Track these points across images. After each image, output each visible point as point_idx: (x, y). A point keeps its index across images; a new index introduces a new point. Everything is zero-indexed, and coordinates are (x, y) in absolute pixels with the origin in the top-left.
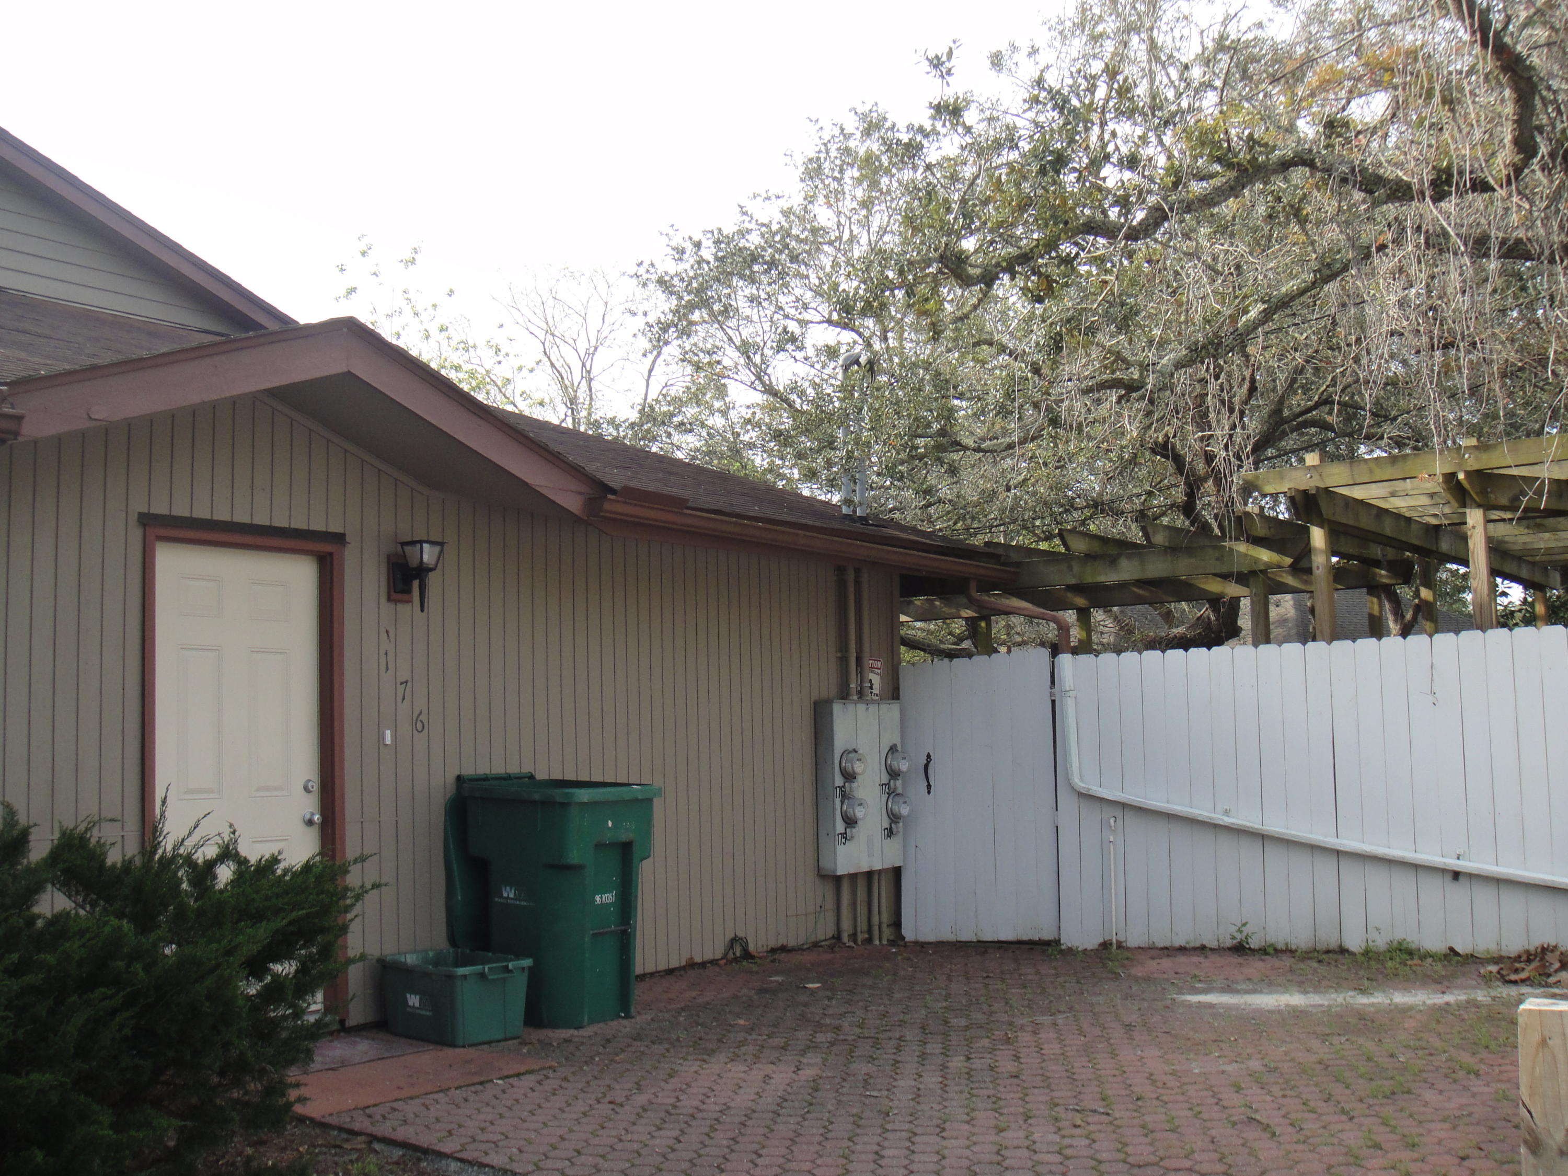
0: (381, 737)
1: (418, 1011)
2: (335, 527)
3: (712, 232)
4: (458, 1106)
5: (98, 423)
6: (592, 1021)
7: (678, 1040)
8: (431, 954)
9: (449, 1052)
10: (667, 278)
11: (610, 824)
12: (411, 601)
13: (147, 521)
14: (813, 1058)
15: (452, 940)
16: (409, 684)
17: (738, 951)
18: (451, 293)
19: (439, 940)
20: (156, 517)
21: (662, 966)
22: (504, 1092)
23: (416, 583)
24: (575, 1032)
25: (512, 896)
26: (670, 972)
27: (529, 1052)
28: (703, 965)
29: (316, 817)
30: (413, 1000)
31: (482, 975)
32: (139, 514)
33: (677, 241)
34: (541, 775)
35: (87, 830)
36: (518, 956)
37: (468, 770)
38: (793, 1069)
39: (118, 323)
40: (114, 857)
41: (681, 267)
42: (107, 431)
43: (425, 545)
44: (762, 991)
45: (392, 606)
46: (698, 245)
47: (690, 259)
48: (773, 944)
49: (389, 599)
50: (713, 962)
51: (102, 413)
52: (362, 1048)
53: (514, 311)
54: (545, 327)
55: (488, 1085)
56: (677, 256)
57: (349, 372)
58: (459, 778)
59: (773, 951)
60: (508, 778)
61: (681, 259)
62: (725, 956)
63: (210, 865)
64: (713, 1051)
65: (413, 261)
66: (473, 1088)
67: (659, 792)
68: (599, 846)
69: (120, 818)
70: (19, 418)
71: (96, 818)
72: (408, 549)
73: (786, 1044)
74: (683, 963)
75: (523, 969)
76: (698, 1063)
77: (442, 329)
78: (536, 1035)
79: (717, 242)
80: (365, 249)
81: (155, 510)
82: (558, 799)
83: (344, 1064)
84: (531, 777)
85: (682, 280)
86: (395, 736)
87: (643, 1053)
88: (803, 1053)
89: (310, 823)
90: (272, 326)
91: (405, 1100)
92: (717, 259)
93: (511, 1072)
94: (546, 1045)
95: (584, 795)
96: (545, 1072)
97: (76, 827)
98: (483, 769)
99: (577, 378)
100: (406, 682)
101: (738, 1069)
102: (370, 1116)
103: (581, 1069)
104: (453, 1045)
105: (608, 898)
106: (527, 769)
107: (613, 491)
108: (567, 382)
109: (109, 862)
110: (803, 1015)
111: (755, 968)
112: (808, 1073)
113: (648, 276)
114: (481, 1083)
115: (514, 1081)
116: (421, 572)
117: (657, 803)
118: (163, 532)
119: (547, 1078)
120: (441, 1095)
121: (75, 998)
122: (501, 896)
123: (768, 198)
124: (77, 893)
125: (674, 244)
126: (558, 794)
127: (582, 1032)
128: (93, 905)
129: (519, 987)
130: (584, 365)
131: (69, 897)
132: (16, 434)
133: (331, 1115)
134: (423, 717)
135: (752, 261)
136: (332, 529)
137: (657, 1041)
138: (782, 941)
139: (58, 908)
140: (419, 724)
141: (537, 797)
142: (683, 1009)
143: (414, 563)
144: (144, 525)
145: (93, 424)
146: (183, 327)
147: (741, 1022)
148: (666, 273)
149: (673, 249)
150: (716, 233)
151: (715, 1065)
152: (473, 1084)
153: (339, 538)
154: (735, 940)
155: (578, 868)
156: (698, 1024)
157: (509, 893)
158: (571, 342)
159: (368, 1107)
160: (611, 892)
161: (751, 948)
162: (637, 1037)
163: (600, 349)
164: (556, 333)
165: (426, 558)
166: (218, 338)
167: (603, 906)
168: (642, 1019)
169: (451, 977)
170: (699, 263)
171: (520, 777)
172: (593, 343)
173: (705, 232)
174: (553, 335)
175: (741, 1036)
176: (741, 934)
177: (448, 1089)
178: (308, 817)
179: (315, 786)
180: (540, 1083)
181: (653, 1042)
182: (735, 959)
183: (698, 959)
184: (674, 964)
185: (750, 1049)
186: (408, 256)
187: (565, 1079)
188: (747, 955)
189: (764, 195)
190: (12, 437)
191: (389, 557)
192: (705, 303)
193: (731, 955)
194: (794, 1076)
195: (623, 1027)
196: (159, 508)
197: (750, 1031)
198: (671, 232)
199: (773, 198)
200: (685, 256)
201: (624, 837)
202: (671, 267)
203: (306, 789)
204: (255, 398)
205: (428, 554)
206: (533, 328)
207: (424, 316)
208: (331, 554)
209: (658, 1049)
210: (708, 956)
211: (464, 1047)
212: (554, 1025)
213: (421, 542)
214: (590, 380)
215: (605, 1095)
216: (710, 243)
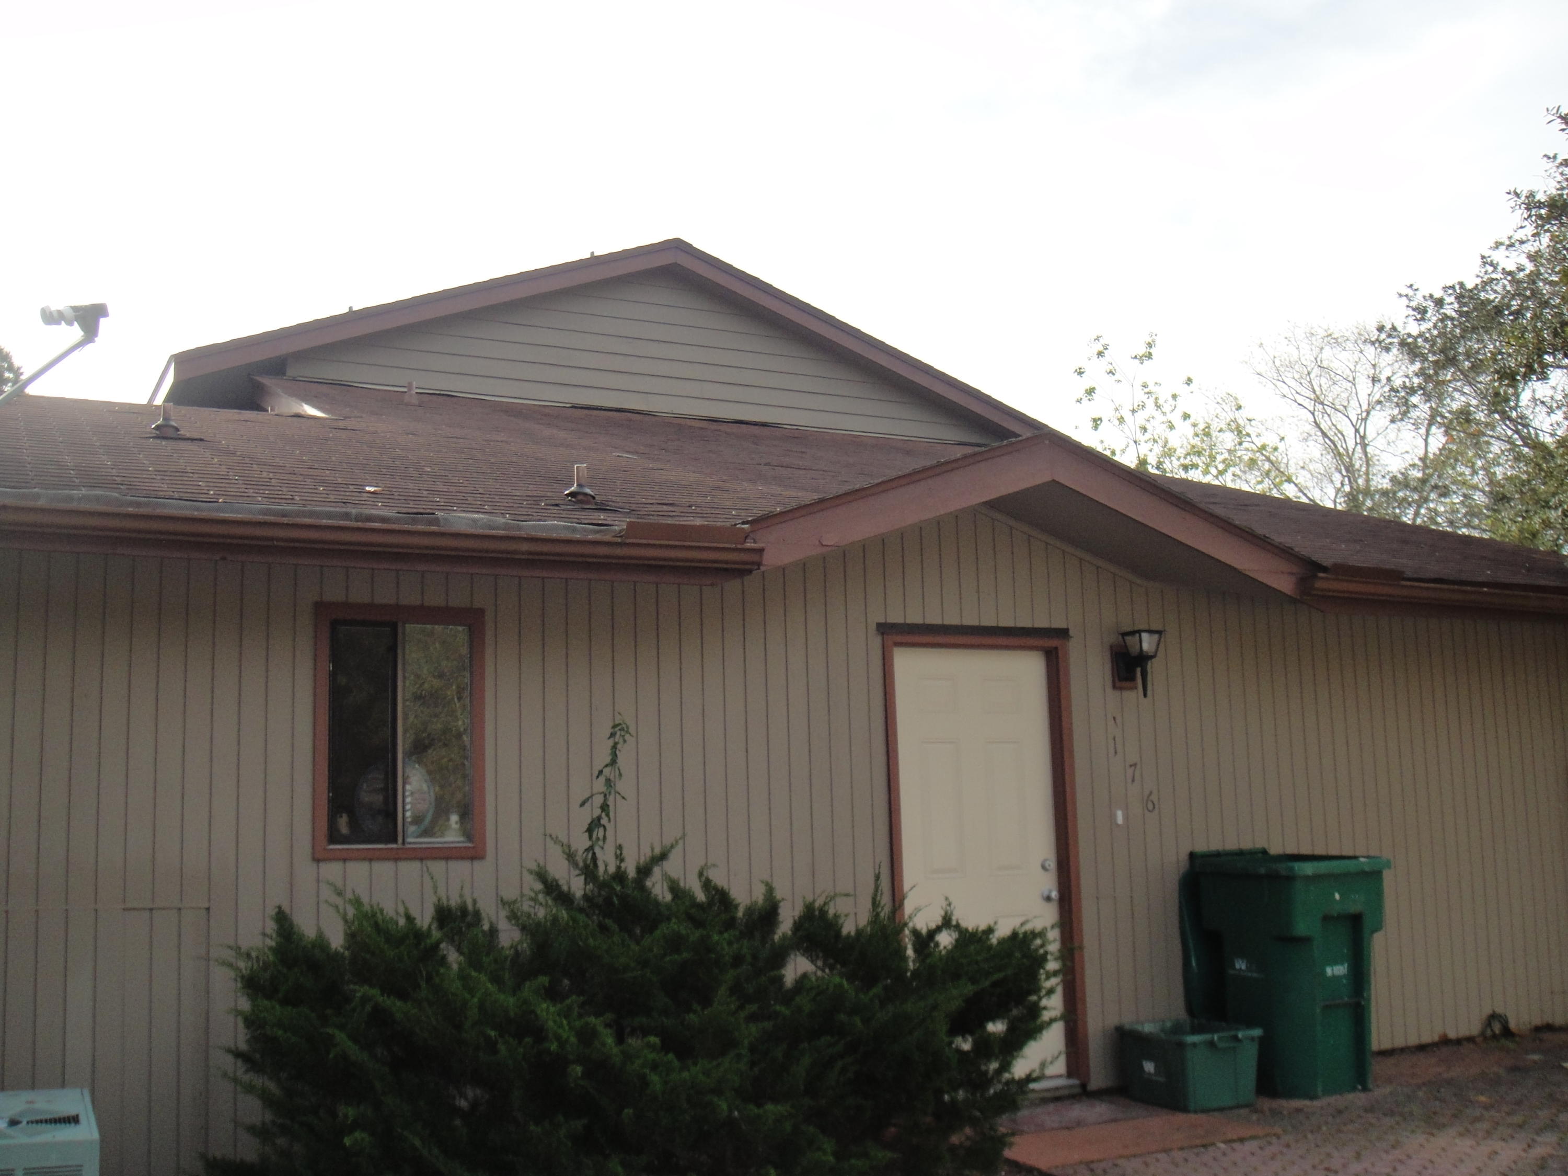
0: (1113, 817)
1: (1154, 1078)
2: (1058, 623)
3: (1453, 287)
4: (1177, 1165)
5: (830, 549)
6: (1328, 1092)
7: (1411, 1114)
8: (1168, 1024)
9: (1180, 1118)
10: (1410, 340)
11: (1337, 896)
12: (1136, 688)
13: (885, 629)
14: (1550, 1138)
15: (1190, 1010)
16: (1138, 767)
17: (1497, 1028)
18: (1189, 381)
19: (1177, 1009)
20: (893, 626)
21: (1413, 1041)
22: (1224, 1154)
23: (1139, 670)
24: (1307, 1102)
25: (1244, 967)
26: (1422, 1048)
27: (1258, 1120)
28: (1459, 1042)
29: (1054, 894)
30: (1149, 1067)
31: (1212, 1044)
32: (878, 624)
33: (1418, 300)
34: (1274, 850)
35: (825, 904)
36: (1250, 1025)
37: (1201, 847)
38: (1525, 1146)
39: (882, 445)
40: (848, 928)
41: (1425, 326)
42: (844, 554)
43: (1145, 636)
44: (1514, 1069)
45: (1118, 693)
46: (1439, 303)
47: (1432, 316)
48: (1537, 1021)
49: (1114, 687)
50: (1470, 1039)
51: (831, 539)
52: (1099, 1110)
53: (1280, 384)
54: (1313, 396)
55: (1211, 1149)
56: (1419, 316)
57: (1054, 481)
58: (1192, 855)
59: (1537, 1029)
60: (1240, 853)
61: (1423, 319)
62: (1483, 1034)
63: (932, 934)
64: (1444, 1126)
65: (1149, 356)
66: (1195, 1150)
67: (1388, 864)
68: (1326, 919)
69: (852, 893)
70: (761, 551)
71: (832, 894)
72: (1128, 639)
73: (1525, 1122)
74: (1436, 1039)
75: (1253, 1039)
76: (1425, 1136)
77: (1186, 416)
78: (1267, 1104)
79: (1459, 298)
80: (1101, 349)
81: (891, 620)
82: (1283, 873)
83: (1079, 1123)
84: (1264, 852)
85: (1426, 340)
86: (1126, 817)
87: (1371, 1124)
88: (1540, 1131)
89: (1048, 899)
90: (1026, 433)
91: (1128, 1157)
92: (1461, 313)
93: (1235, 1137)
94: (1275, 1113)
95: (1308, 869)
96: (1269, 1139)
97: (814, 901)
98: (1215, 845)
99: (1351, 444)
100: (1135, 765)
101: (1465, 1145)
102: (1092, 1170)
103: (1305, 1137)
104: (1185, 1110)
105: (1338, 970)
106: (1260, 843)
107: (1325, 569)
108: (1341, 450)
109: (845, 931)
110: (1550, 1095)
111: (1511, 1045)
112: (1539, 1151)
113: (1390, 340)
114: (1204, 1146)
115: (1236, 1145)
116: (1142, 659)
117: (1387, 875)
118: (899, 639)
119: (1270, 1143)
120: (1164, 1154)
121: (806, 1045)
122: (1234, 968)
123: (1512, 245)
124: (817, 957)
125: (1413, 304)
126: (1282, 868)
127: (1317, 1103)
128: (832, 968)
129: (1249, 1057)
130: (1357, 431)
131: (812, 962)
132: (759, 564)
133: (1057, 1167)
134: (1154, 798)
135: (1496, 313)
136: (1055, 625)
137: (1391, 1113)
138: (1548, 1019)
139: (800, 971)
140: (1150, 804)
141: (1262, 871)
142: (1424, 1084)
143: (1134, 651)
144: (883, 634)
145: (825, 550)
146: (943, 443)
147: (1482, 1099)
148: (1409, 335)
149: (1414, 310)
150: (1457, 287)
151: (1442, 1140)
152: (1197, 1146)
153: (1063, 633)
154: (1493, 1017)
155: (1306, 940)
156: (1436, 1099)
157: (1240, 965)
158: (1341, 408)
159: (1092, 1162)
160: (1342, 964)
161: (1512, 1025)
162: (1370, 1109)
163: (1373, 413)
164: (1326, 402)
165: (1145, 646)
166: (977, 449)
167: (1335, 978)
168: (1380, 1092)
169: (1181, 1045)
170: (1442, 320)
171: (1252, 853)
172: (1365, 407)
173: (1445, 289)
174: (1322, 403)
175: (1477, 1112)
176: (1499, 1010)
177: (1171, 1150)
178: (1046, 894)
179: (1052, 864)
180: (1261, 1148)
181: (1385, 1115)
182: (1494, 1036)
183: (1452, 1035)
184: (1426, 1039)
185: (1485, 1125)
186: (1142, 350)
187: (1288, 1146)
188: (1507, 1032)
189: (1507, 243)
190: (756, 567)
191: (1111, 647)
192: (1452, 361)
193: (1489, 1032)
194: (1523, 1154)
195: (1358, 1098)
196: (895, 617)
197: (1487, 1108)
198: (1410, 293)
199: (1517, 244)
200: (1428, 315)
201: (1354, 908)
202: (1414, 328)
203: (1044, 867)
204: (974, 511)
205: (1147, 643)
206: (1300, 399)
207: (1167, 408)
208: (1056, 648)
209: (1388, 1121)
210: (1464, 1032)
211: (1195, 1112)
212: (1291, 1094)
213: (1139, 632)
214: (1364, 446)
215: (1322, 1161)
216: (1452, 299)
